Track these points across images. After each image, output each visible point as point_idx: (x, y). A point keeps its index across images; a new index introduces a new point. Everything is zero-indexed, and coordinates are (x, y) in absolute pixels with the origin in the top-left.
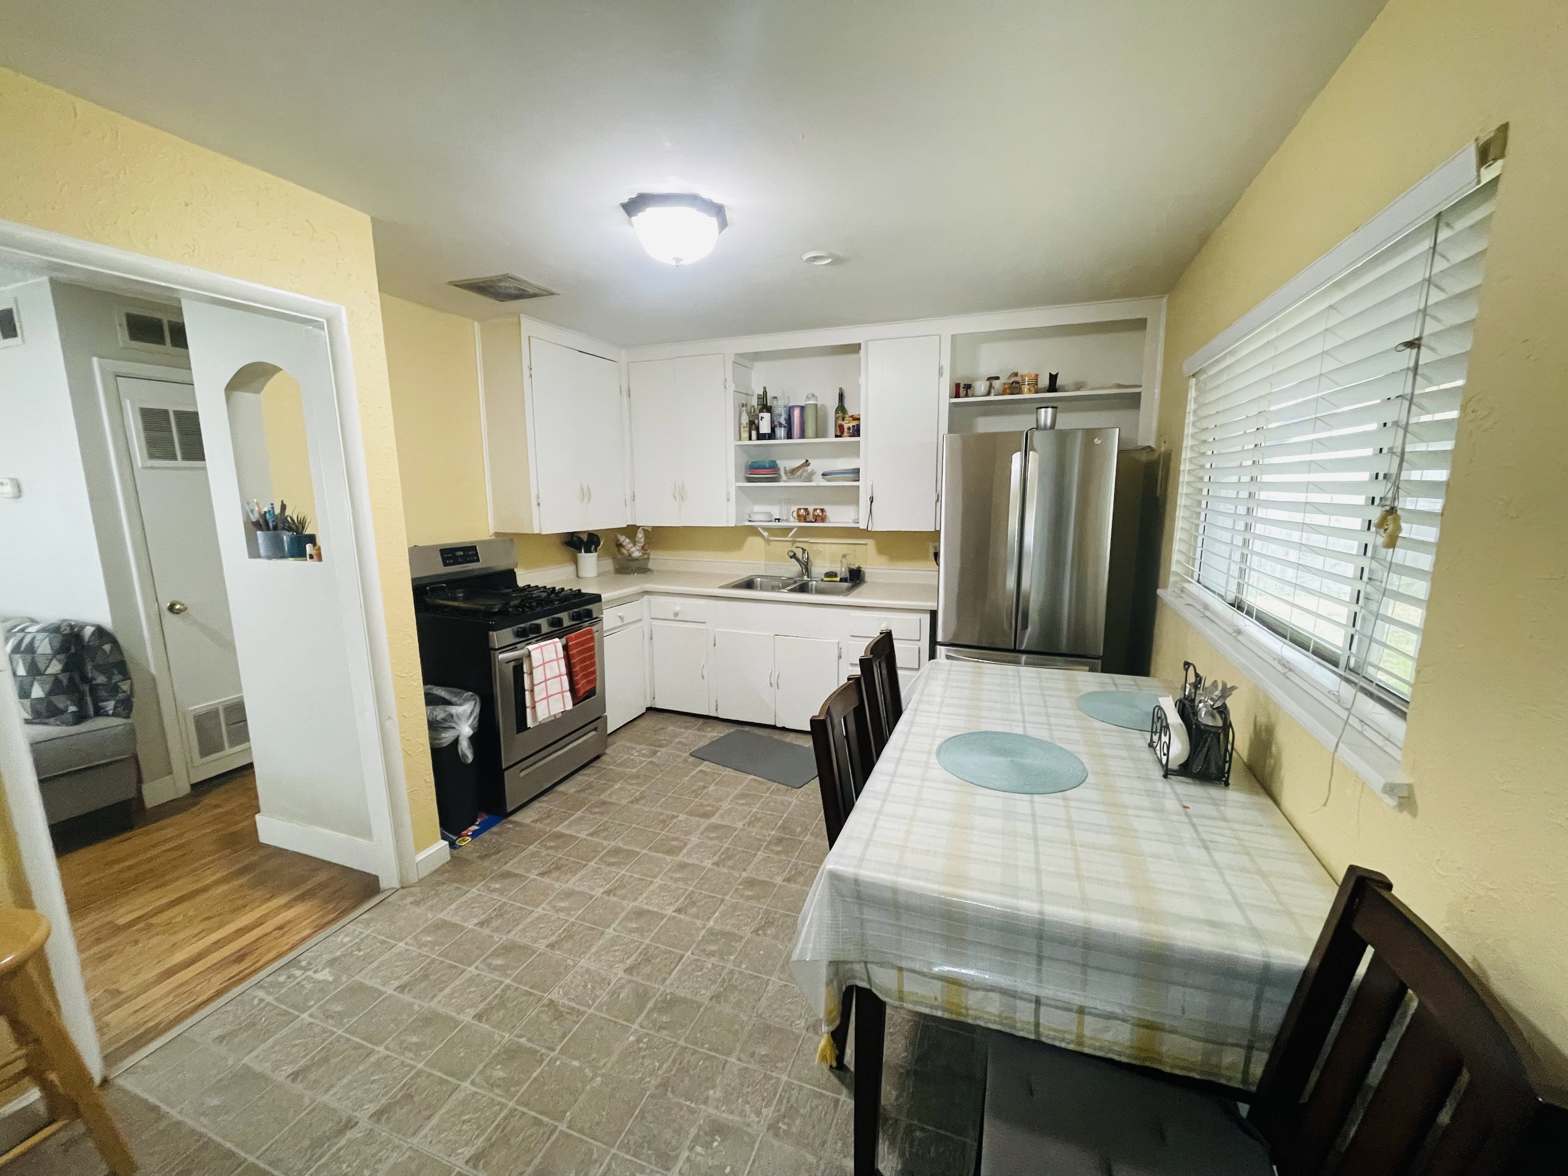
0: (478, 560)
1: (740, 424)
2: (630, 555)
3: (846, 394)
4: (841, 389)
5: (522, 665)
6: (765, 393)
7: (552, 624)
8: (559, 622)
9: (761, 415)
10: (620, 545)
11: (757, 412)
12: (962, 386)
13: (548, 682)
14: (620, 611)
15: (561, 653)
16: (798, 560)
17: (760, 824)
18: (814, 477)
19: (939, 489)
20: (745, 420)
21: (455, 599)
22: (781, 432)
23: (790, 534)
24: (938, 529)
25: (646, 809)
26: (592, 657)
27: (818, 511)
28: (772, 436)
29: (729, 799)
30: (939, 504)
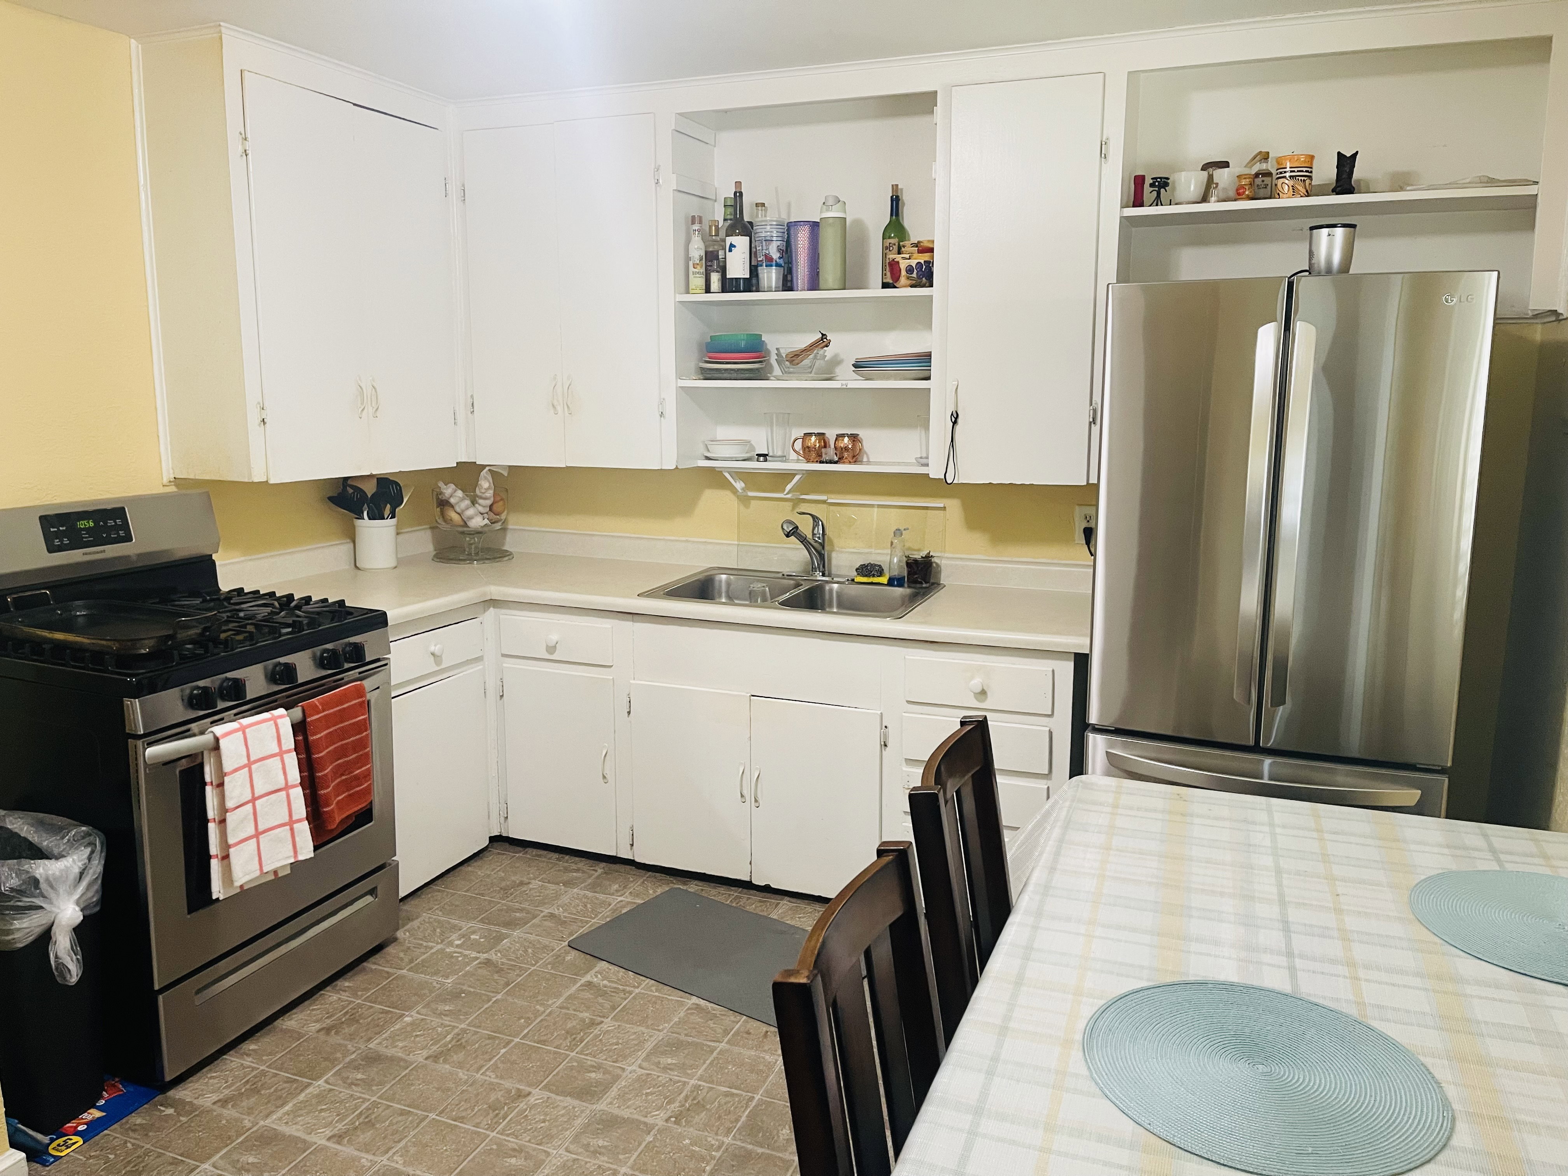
0: (128, 538)
1: (688, 259)
2: (465, 525)
3: (905, 197)
4: (895, 188)
5: (201, 766)
6: (739, 195)
7: (272, 677)
8: (289, 672)
9: (729, 240)
10: (444, 504)
11: (722, 233)
12: (1149, 181)
13: (258, 802)
14: (434, 641)
15: (289, 741)
16: (803, 540)
17: (701, 1117)
18: (839, 370)
19: (1097, 398)
20: (697, 249)
21: (67, 626)
22: (770, 276)
23: (789, 487)
24: (1093, 480)
25: (462, 1075)
26: (364, 743)
27: (846, 439)
28: (751, 284)
29: (642, 1054)
30: (1095, 429)
